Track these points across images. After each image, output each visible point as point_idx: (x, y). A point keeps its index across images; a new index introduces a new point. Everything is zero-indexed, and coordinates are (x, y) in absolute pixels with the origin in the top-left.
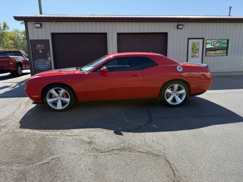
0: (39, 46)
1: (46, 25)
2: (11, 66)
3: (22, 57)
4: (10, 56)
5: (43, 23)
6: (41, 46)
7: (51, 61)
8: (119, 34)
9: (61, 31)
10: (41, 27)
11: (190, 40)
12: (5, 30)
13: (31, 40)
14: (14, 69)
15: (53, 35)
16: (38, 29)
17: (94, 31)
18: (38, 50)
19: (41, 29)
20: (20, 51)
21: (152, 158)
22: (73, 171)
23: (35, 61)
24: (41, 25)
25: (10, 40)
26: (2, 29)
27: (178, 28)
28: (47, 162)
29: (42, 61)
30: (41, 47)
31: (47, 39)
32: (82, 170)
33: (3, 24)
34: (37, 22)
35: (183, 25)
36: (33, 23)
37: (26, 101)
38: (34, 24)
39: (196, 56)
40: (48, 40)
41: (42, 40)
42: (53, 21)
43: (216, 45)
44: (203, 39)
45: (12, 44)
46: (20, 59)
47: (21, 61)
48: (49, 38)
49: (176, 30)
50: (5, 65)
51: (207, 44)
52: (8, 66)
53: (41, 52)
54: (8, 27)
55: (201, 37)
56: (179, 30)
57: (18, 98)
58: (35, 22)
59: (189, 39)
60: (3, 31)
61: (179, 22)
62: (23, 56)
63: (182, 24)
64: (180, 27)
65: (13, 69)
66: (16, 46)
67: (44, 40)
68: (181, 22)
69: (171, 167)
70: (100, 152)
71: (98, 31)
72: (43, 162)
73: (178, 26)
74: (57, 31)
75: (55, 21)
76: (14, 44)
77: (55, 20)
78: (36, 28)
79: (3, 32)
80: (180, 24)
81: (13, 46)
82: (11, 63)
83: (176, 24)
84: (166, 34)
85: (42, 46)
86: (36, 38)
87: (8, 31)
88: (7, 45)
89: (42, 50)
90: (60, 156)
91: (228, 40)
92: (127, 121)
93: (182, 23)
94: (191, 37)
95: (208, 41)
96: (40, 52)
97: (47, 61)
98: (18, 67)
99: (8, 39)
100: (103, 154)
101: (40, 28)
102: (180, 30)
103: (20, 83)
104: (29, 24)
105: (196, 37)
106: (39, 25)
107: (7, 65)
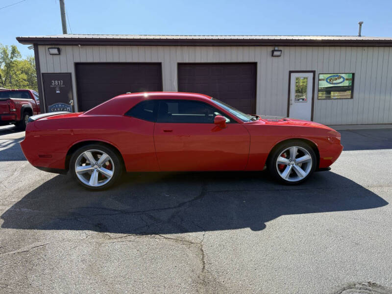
0: (55, 83)
1: (67, 50)
2: (13, 113)
3: (32, 100)
4: (12, 99)
5: (62, 48)
6: (58, 82)
7: (73, 106)
8: (180, 65)
9: (90, 60)
10: (59, 54)
11: (292, 74)
12: (15, 59)
13: (43, 74)
14: (18, 119)
15: (77, 65)
16: (54, 56)
17: (142, 60)
18: (54, 89)
19: (58, 56)
20: (29, 91)
21: (181, 246)
22: (59, 262)
23: (49, 107)
24: (59, 50)
25: (22, 73)
26: (9, 56)
27: (273, 56)
28: (25, 250)
29: (60, 105)
30: (59, 84)
31: (69, 72)
32: (72, 261)
33: (11, 48)
34: (53, 46)
35: (281, 51)
36: (47, 47)
37: (24, 166)
38: (49, 48)
39: (303, 99)
40: (70, 74)
41: (61, 73)
42: (77, 45)
43: (334, 82)
44: (314, 72)
45: (25, 80)
46: (28, 103)
47: (30, 105)
48: (72, 70)
49: (270, 59)
50: (4, 113)
51: (319, 80)
52: (9, 114)
53: (59, 92)
54: (19, 53)
55: (311, 70)
56: (275, 59)
57: (13, 162)
58: (51, 47)
59: (291, 72)
60: (11, 59)
61: (276, 45)
62: (34, 99)
63: (279, 49)
64: (276, 53)
65: (16, 117)
66: (31, 84)
67: (63, 73)
68: (278, 46)
69: (203, 259)
70: (109, 238)
71: (148, 60)
72: (19, 251)
73: (273, 52)
74: (83, 60)
75: (81, 45)
76: (29, 80)
77: (82, 43)
78: (52, 56)
79: (11, 61)
80: (276, 49)
81: (26, 83)
82: (14, 110)
83: (270, 49)
84: (254, 65)
85: (61, 82)
86: (51, 71)
87: (19, 59)
88: (17, 80)
89: (61, 89)
90: (48, 243)
91: (353, 74)
92: (167, 195)
93: (281, 48)
94: (294, 70)
95: (321, 77)
96: (57, 92)
97: (68, 107)
98: (25, 115)
99: (17, 73)
100: (111, 240)
101: (56, 56)
102: (277, 58)
103: (16, 140)
104: (41, 49)
105: (302, 70)
106: (55, 51)
107: (7, 113)
